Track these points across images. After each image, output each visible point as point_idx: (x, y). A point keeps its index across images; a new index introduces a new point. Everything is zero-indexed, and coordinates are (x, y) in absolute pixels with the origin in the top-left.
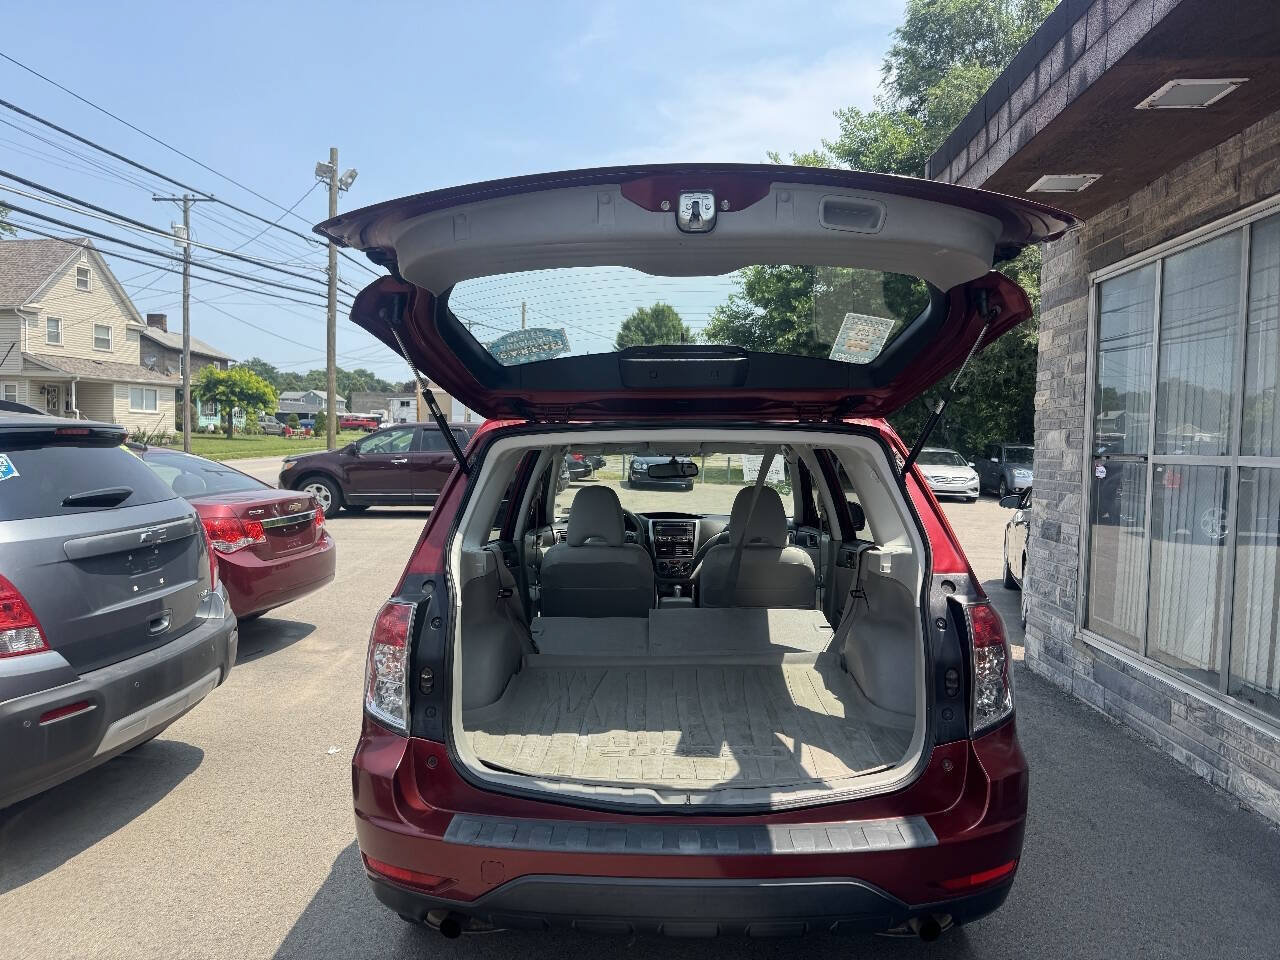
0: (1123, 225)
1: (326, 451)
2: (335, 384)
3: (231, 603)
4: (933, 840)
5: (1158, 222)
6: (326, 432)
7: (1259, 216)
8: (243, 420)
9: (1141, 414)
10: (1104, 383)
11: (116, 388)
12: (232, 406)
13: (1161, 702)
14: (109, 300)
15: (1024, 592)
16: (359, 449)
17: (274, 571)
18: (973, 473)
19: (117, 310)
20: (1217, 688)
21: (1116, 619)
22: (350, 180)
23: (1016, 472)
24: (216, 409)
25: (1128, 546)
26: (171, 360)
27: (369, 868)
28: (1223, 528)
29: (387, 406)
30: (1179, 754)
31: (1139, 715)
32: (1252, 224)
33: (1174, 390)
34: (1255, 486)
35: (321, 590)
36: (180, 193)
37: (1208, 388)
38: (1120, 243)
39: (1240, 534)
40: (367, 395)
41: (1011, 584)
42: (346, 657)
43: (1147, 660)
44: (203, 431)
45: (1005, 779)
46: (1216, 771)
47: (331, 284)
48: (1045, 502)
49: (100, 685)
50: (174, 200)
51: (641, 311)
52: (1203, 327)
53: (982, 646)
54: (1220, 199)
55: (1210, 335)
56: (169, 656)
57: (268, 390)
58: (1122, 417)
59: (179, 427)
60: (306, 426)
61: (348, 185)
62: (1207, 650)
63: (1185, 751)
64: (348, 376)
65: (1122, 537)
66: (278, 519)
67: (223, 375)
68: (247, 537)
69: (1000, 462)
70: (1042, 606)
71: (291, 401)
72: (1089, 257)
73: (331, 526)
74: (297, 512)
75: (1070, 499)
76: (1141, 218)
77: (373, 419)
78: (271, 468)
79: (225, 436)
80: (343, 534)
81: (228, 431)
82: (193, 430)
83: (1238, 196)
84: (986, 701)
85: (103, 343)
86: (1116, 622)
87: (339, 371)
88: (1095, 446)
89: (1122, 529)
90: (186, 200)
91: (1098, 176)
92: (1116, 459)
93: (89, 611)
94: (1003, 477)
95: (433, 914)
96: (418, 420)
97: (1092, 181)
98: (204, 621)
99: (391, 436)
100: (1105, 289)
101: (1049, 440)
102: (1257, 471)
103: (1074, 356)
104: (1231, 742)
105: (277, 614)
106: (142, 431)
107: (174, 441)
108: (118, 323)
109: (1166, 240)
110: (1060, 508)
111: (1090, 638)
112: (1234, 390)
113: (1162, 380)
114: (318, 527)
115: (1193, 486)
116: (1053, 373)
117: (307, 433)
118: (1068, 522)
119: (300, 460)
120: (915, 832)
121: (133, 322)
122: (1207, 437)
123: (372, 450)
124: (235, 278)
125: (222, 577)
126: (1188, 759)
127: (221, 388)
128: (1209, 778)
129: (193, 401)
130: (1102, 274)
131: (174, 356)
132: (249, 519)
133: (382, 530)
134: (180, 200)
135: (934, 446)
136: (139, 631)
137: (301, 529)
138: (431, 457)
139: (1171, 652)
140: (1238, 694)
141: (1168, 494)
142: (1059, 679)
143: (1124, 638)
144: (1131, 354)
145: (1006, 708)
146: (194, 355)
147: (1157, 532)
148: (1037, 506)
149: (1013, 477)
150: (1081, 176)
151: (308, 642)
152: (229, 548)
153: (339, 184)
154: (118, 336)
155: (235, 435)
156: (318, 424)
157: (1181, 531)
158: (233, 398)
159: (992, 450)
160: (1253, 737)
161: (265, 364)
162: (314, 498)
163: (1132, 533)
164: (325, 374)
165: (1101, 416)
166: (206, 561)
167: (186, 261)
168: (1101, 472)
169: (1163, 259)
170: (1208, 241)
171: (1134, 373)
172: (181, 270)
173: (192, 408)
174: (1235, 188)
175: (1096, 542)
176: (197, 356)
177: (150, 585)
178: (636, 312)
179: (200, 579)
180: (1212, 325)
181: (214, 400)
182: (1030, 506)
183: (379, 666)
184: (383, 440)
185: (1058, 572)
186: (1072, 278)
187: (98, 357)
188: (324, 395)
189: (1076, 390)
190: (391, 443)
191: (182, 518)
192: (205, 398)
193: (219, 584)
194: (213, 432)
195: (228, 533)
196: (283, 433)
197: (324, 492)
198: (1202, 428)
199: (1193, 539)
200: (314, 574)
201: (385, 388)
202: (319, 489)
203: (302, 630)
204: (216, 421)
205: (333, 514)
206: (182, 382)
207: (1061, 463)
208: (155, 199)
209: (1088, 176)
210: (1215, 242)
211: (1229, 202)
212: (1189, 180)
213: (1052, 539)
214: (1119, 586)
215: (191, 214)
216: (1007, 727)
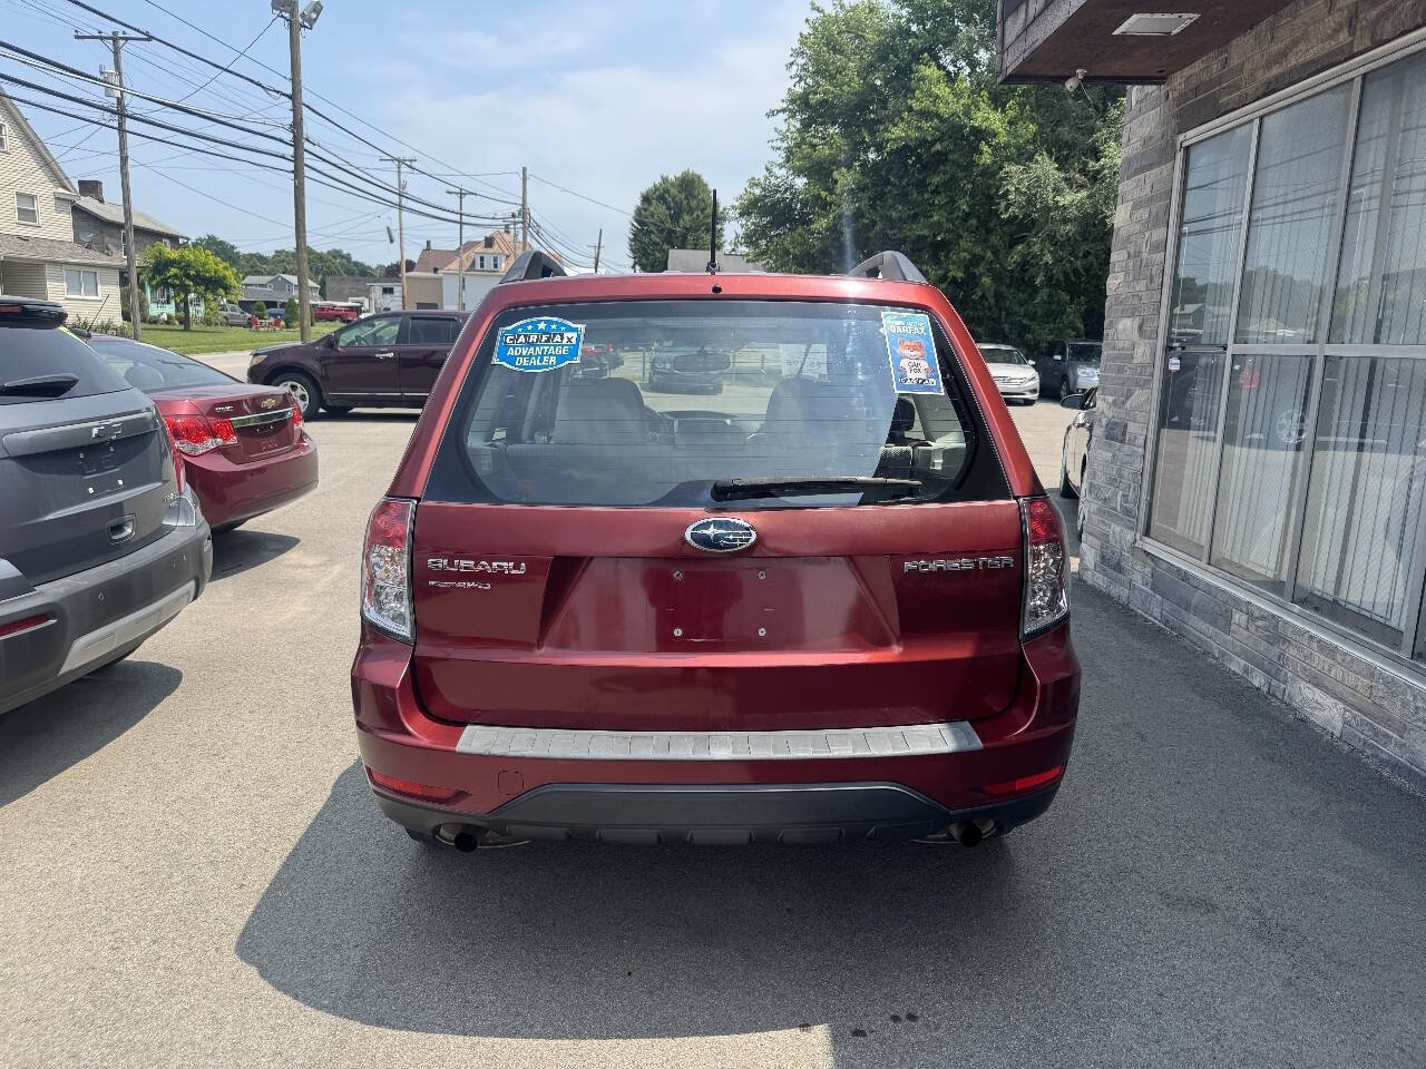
0: (1220, 77)
1: (300, 343)
2: (305, 266)
3: (202, 507)
4: (978, 744)
5: (1259, 74)
6: (298, 323)
7: (1373, 66)
8: (202, 308)
9: (1221, 308)
10: (1182, 274)
11: (48, 268)
12: (187, 292)
13: (1221, 609)
14: (31, 163)
15: (1082, 499)
16: (337, 341)
17: (248, 477)
18: (1032, 373)
19: (41, 175)
20: (1281, 595)
21: (1180, 524)
22: (314, 16)
23: (1080, 372)
24: (168, 296)
25: (1197, 452)
26: (111, 236)
27: (374, 782)
28: (1300, 432)
29: (367, 293)
30: (1236, 665)
31: (1198, 626)
32: (1364, 76)
33: (1260, 281)
34: (1340, 386)
35: (303, 499)
36: (109, 28)
37: (1297, 278)
38: (1213, 99)
39: (1319, 438)
40: (343, 280)
41: (1069, 492)
42: (336, 572)
43: (1211, 568)
44: (155, 321)
45: (1056, 682)
46: (1274, 682)
47: (297, 143)
48: (1110, 399)
49: (59, 597)
50: (101, 38)
51: (665, 180)
52: (1298, 206)
53: (1037, 544)
54: (1332, 45)
55: (1306, 215)
56: (134, 566)
57: (229, 274)
58: (1199, 310)
59: (126, 316)
60: (275, 315)
61: (312, 22)
62: (1273, 559)
63: (1243, 662)
64: (320, 257)
65: (1192, 442)
66: (250, 418)
67: (174, 255)
68: (215, 437)
69: (1063, 360)
70: (1101, 512)
71: (257, 286)
72: (1179, 115)
73: (311, 428)
74: (270, 410)
75: (1139, 396)
76: (1241, 67)
77: (351, 308)
78: (239, 363)
79: (182, 327)
80: (325, 439)
81: (185, 321)
82: (143, 320)
83: (1352, 41)
84: (1039, 602)
85: (27, 215)
86: (1180, 528)
87: (310, 251)
88: (1170, 340)
89: (1193, 433)
90: (115, 39)
91: (1196, 16)
92: (1191, 349)
93: (39, 515)
94: (1065, 377)
95: (445, 829)
96: (404, 308)
97: (1189, 22)
98: (173, 529)
99: (374, 326)
100: (1194, 154)
101: (1121, 329)
102: (1344, 361)
103: (1154, 231)
104: (1292, 652)
105: (255, 524)
106: (82, 320)
107: (121, 332)
108: (45, 190)
109: (1266, 95)
110: (1128, 405)
111: (1151, 546)
112: (1326, 281)
113: (1248, 268)
114: (295, 427)
115: (1273, 382)
116: (1129, 253)
117: (277, 324)
118: (1135, 422)
119: (271, 354)
120: (957, 738)
121: (61, 190)
122: (1290, 333)
123: (353, 342)
124: (182, 135)
125: (190, 480)
126: (1246, 670)
127: (173, 271)
128: (1265, 689)
129: (141, 286)
130: (1191, 136)
131: (114, 231)
132: (217, 417)
133: (369, 434)
134: (109, 38)
135: (991, 342)
136: (99, 539)
137: (276, 430)
138: (422, 351)
139: (1236, 559)
140: (1303, 602)
141: (1245, 394)
142: (1115, 591)
143: (1188, 547)
144: (1216, 236)
145: (1060, 609)
146: (139, 231)
147: (1229, 438)
148: (1102, 404)
149: (1076, 377)
150: (1176, 16)
151: (292, 556)
152: (195, 449)
153: (301, 20)
154: (45, 207)
155: (193, 327)
156: (288, 314)
157: (1256, 436)
158: (188, 282)
159: (1054, 348)
160: (1315, 645)
161: (222, 243)
162: (290, 394)
163: (1203, 438)
164: (293, 255)
165: (1177, 310)
166: (169, 466)
167: (121, 112)
168: (1175, 365)
169: (1262, 118)
170: (1312, 96)
171: (1216, 261)
172: (116, 124)
173: (139, 295)
174: (1349, 31)
175: (1163, 445)
176: (141, 232)
177: (107, 487)
178: (658, 181)
179: (166, 481)
180: (1308, 204)
181: (165, 284)
182: (1094, 406)
183: (377, 569)
184: (366, 331)
185: (1121, 476)
186: (1158, 140)
187: (24, 232)
188: (294, 279)
189: (1154, 272)
190: (374, 334)
191: (140, 412)
192: (154, 283)
193: (186, 488)
194: (168, 323)
195: (193, 433)
196: (249, 324)
197: (301, 391)
198: (1287, 325)
199: (1268, 443)
200: (293, 481)
201: (363, 272)
202: (294, 388)
203: (284, 544)
204: (170, 309)
205: (311, 416)
206: (126, 263)
207: (1132, 355)
208: (77, 37)
209: (1185, 16)
210: (1322, 97)
211: (1341, 49)
212: (1298, 21)
213: (1117, 440)
214: (1184, 496)
215: (123, 53)
216: (1060, 629)
